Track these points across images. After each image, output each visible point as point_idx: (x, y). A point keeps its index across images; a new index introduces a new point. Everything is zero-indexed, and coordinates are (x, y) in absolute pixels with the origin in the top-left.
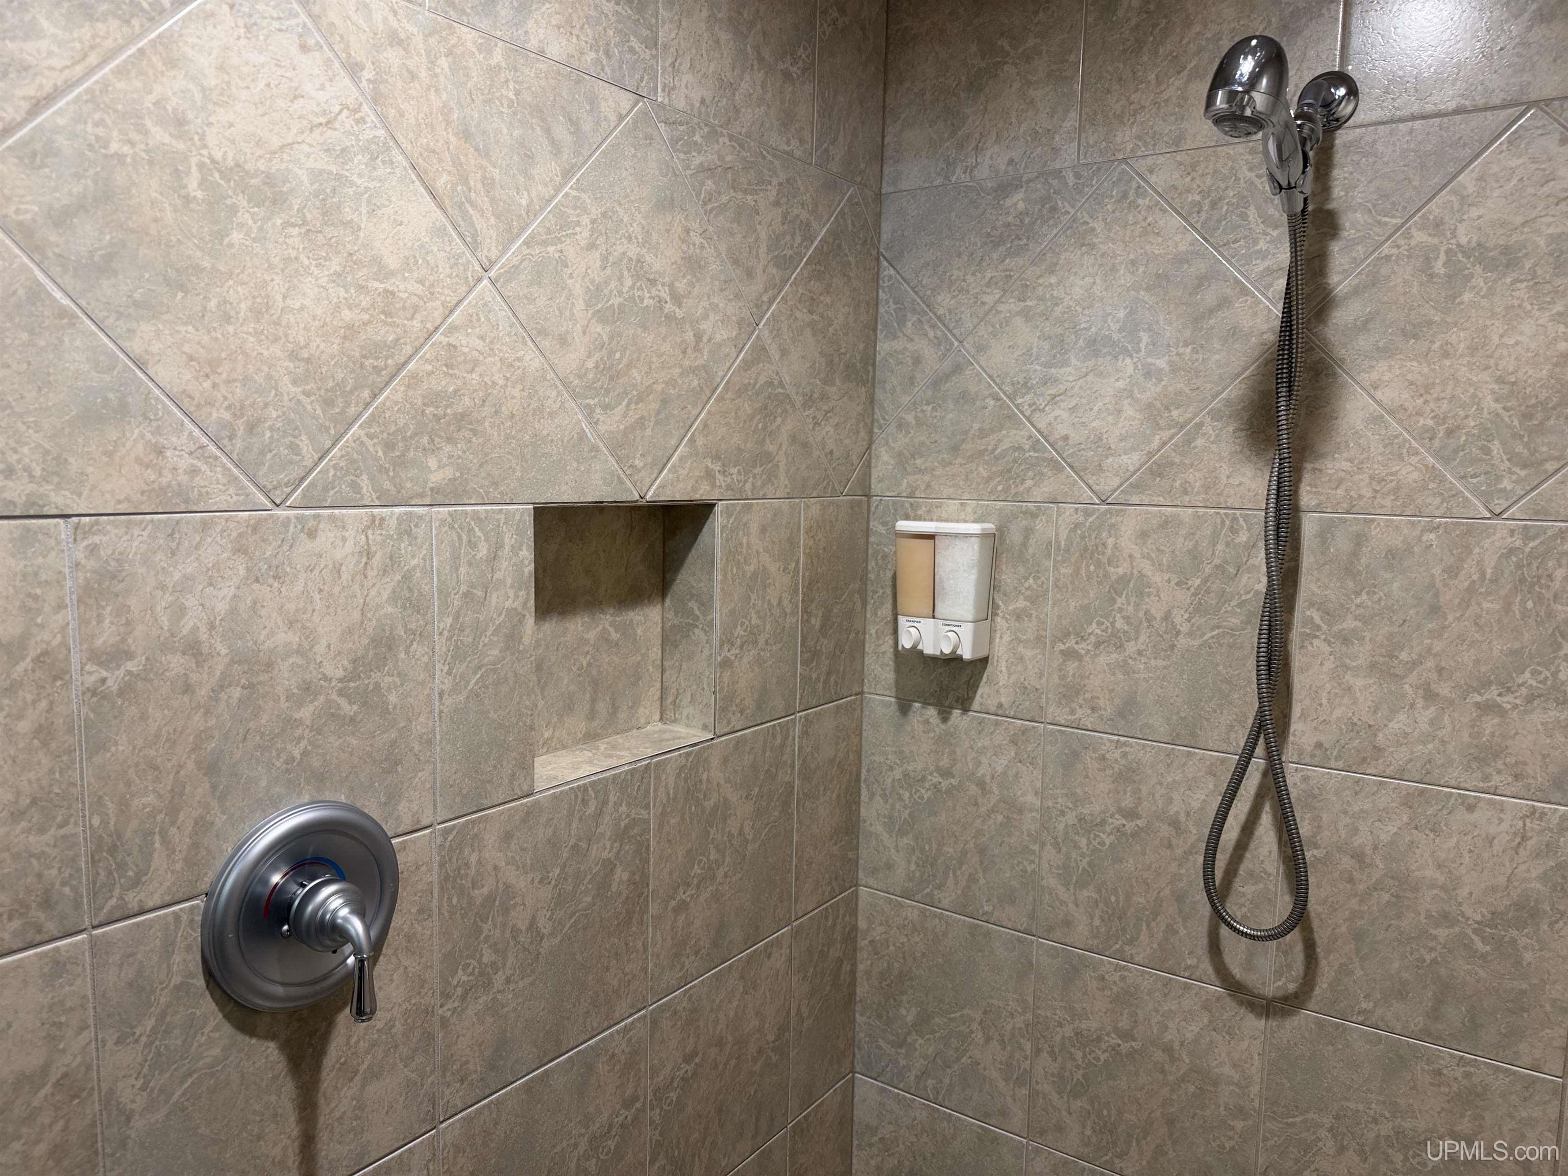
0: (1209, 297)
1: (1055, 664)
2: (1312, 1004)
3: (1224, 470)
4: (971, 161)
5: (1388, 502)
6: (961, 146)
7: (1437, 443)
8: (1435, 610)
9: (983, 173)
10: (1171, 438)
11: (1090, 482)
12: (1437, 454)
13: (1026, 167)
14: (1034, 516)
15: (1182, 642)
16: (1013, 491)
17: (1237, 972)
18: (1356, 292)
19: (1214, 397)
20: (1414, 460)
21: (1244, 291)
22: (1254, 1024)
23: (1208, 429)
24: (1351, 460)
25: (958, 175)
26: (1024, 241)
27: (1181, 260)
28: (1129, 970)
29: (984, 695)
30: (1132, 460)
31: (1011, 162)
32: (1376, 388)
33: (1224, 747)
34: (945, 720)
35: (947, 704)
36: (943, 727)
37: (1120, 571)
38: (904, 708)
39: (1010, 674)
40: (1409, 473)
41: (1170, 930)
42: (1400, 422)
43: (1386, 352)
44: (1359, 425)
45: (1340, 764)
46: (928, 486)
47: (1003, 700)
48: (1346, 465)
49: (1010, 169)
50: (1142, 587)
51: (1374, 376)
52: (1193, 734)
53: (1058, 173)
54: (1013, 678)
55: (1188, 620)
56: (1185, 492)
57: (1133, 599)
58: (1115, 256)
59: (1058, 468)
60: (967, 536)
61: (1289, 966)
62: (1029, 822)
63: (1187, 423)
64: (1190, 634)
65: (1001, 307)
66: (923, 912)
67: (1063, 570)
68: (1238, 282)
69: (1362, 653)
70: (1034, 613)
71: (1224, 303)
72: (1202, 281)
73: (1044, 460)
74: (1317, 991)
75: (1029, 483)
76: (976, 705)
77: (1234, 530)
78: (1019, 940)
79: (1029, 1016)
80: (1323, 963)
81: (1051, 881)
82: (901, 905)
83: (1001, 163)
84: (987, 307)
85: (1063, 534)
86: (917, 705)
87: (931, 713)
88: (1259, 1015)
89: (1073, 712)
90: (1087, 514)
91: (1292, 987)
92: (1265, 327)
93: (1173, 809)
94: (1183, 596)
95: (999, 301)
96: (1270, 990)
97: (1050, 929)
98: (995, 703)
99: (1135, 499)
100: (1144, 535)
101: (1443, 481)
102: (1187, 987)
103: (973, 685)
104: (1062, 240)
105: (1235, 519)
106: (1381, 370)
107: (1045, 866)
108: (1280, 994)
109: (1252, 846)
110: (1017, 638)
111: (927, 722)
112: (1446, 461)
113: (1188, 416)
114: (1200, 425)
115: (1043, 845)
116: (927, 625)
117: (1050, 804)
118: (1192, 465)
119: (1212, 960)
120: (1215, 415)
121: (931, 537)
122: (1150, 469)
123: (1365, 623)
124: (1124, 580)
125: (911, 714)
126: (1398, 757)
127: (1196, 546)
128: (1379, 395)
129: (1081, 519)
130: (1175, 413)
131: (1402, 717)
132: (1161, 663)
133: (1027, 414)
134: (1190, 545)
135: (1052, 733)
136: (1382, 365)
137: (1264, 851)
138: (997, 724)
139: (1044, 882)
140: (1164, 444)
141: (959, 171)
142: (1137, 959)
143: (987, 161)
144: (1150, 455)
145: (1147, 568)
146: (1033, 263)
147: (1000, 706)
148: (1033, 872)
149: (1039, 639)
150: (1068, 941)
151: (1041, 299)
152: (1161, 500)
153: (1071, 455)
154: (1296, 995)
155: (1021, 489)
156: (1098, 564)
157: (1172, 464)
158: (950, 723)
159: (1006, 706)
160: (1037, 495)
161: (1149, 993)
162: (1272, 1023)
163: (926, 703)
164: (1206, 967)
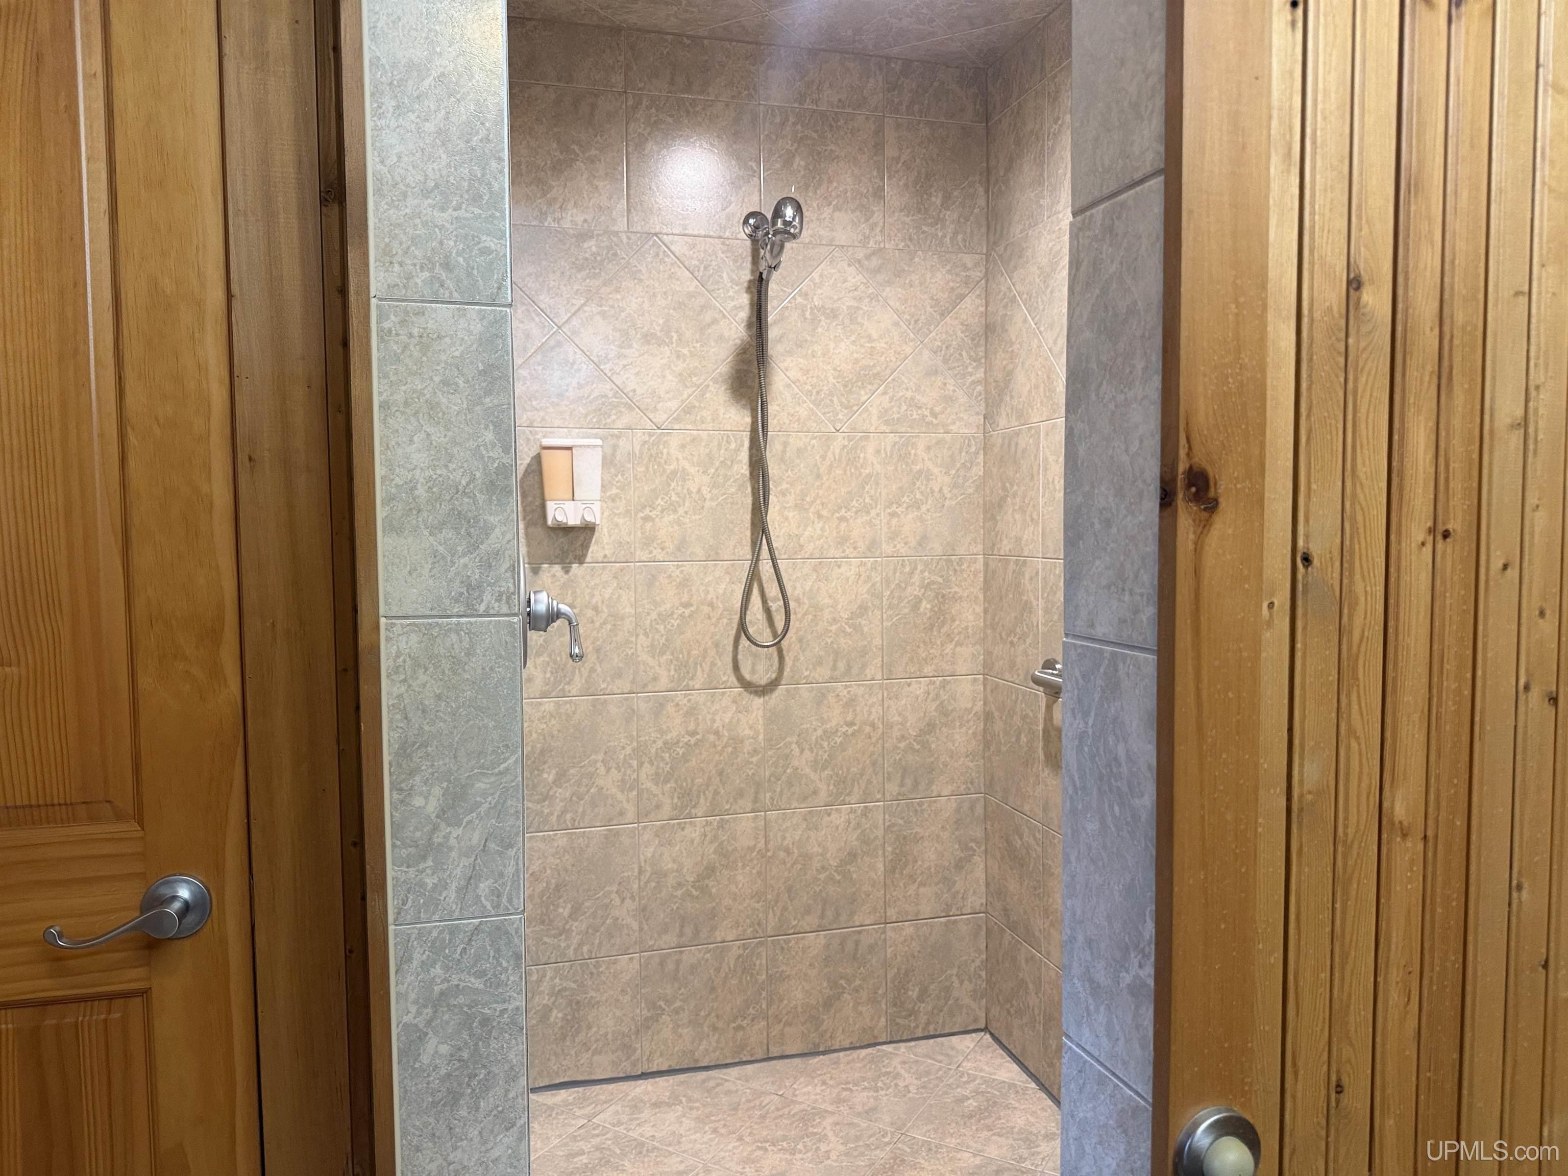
0: (708, 317)
1: (638, 525)
2: (783, 683)
3: (722, 411)
4: (558, 215)
5: (796, 425)
6: (550, 204)
7: (813, 398)
8: (818, 476)
9: (567, 224)
10: (694, 392)
11: (651, 417)
12: (813, 403)
13: (595, 226)
14: (618, 437)
15: (708, 504)
16: (604, 422)
17: (747, 676)
18: (775, 323)
19: (714, 372)
20: (805, 405)
21: (724, 316)
22: (758, 701)
23: (711, 388)
24: (779, 405)
25: (549, 221)
26: (597, 271)
27: (691, 296)
28: (692, 695)
29: (595, 551)
30: (674, 404)
31: (585, 221)
32: (787, 370)
33: (733, 558)
34: (567, 572)
35: (568, 561)
36: (566, 577)
37: (672, 467)
38: (535, 571)
39: (610, 536)
40: (803, 412)
41: (713, 664)
42: (798, 387)
43: (790, 353)
44: (781, 388)
45: (786, 556)
46: (543, 419)
47: (607, 552)
48: (777, 408)
49: (585, 225)
50: (685, 476)
51: (786, 364)
52: (717, 554)
53: (616, 233)
54: (612, 538)
55: (710, 492)
56: (703, 422)
57: (680, 483)
58: (654, 288)
59: (631, 409)
60: (595, 446)
61: (772, 665)
62: (628, 624)
63: (701, 384)
64: (712, 499)
65: (586, 308)
66: (557, 703)
67: (639, 469)
68: (721, 311)
69: (791, 499)
70: (623, 496)
71: (714, 321)
72: (704, 308)
73: (623, 403)
74: (785, 674)
75: (614, 417)
76: (588, 559)
77: (728, 442)
78: (626, 699)
79: (635, 744)
80: (787, 659)
81: (644, 657)
82: (540, 704)
83: (580, 219)
84: (576, 308)
85: (637, 449)
86: (546, 566)
87: (557, 568)
88: (760, 696)
89: (651, 552)
90: (650, 435)
91: (774, 676)
92: (735, 336)
93: (709, 597)
94: (706, 479)
95: (584, 305)
96: (763, 682)
97: (645, 686)
98: (602, 554)
99: (677, 427)
100: (683, 446)
101: (817, 415)
102: (724, 693)
103: (586, 546)
104: (622, 273)
105: (728, 436)
106: (788, 362)
107: (639, 648)
108: (769, 681)
109: (750, 607)
110: (613, 513)
111: (554, 576)
112: (817, 405)
113: (701, 381)
114: (708, 386)
115: (637, 636)
116: (569, 506)
117: (641, 610)
118: (705, 408)
119: (735, 674)
120: (715, 381)
121: (570, 448)
122: (683, 409)
123: (791, 485)
124: (674, 473)
125: (541, 572)
126: (809, 548)
127: (710, 451)
128: (788, 374)
129: (647, 439)
130: (694, 379)
131: (809, 528)
132: (697, 517)
133: (609, 375)
134: (707, 451)
135: (640, 567)
136: (789, 359)
137: (755, 608)
138: (604, 568)
139: (640, 659)
140: (690, 396)
141: (549, 219)
142: (696, 687)
143: (569, 218)
144: (683, 401)
145: (687, 465)
146: (605, 285)
147: (605, 556)
148: (633, 654)
149: (628, 512)
150: (656, 689)
151: (612, 307)
152: (690, 427)
153: (638, 401)
154: (776, 679)
155: (608, 421)
156: (659, 464)
157: (694, 407)
158: (571, 574)
159: (609, 556)
160: (619, 424)
161: (704, 704)
162: (767, 698)
163: (552, 563)
164: (733, 679)
